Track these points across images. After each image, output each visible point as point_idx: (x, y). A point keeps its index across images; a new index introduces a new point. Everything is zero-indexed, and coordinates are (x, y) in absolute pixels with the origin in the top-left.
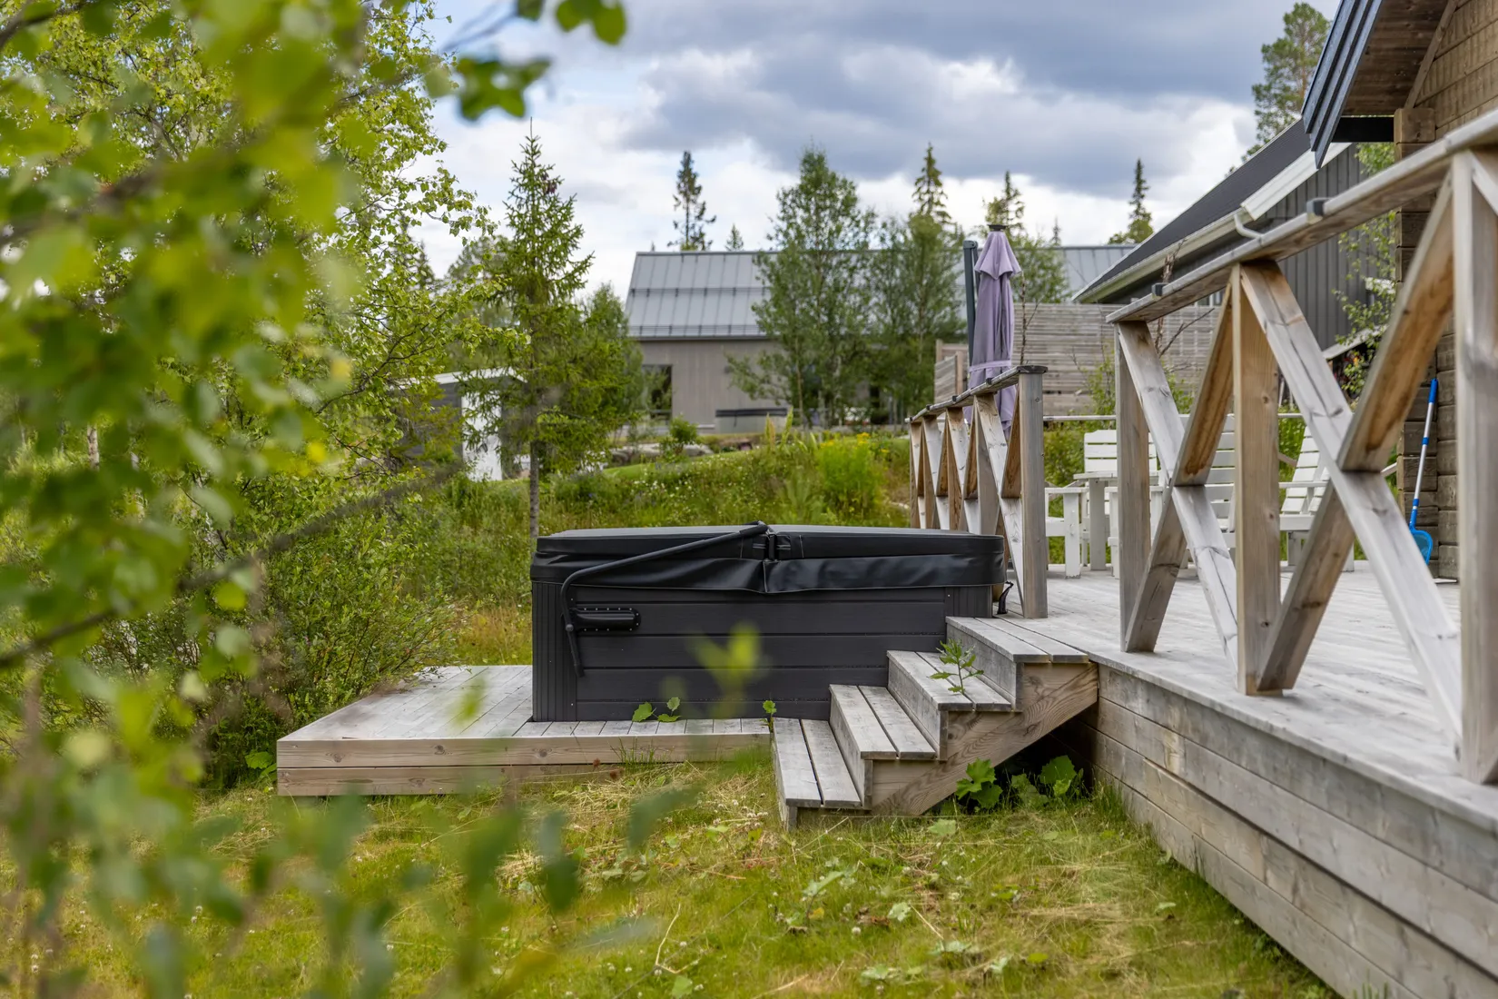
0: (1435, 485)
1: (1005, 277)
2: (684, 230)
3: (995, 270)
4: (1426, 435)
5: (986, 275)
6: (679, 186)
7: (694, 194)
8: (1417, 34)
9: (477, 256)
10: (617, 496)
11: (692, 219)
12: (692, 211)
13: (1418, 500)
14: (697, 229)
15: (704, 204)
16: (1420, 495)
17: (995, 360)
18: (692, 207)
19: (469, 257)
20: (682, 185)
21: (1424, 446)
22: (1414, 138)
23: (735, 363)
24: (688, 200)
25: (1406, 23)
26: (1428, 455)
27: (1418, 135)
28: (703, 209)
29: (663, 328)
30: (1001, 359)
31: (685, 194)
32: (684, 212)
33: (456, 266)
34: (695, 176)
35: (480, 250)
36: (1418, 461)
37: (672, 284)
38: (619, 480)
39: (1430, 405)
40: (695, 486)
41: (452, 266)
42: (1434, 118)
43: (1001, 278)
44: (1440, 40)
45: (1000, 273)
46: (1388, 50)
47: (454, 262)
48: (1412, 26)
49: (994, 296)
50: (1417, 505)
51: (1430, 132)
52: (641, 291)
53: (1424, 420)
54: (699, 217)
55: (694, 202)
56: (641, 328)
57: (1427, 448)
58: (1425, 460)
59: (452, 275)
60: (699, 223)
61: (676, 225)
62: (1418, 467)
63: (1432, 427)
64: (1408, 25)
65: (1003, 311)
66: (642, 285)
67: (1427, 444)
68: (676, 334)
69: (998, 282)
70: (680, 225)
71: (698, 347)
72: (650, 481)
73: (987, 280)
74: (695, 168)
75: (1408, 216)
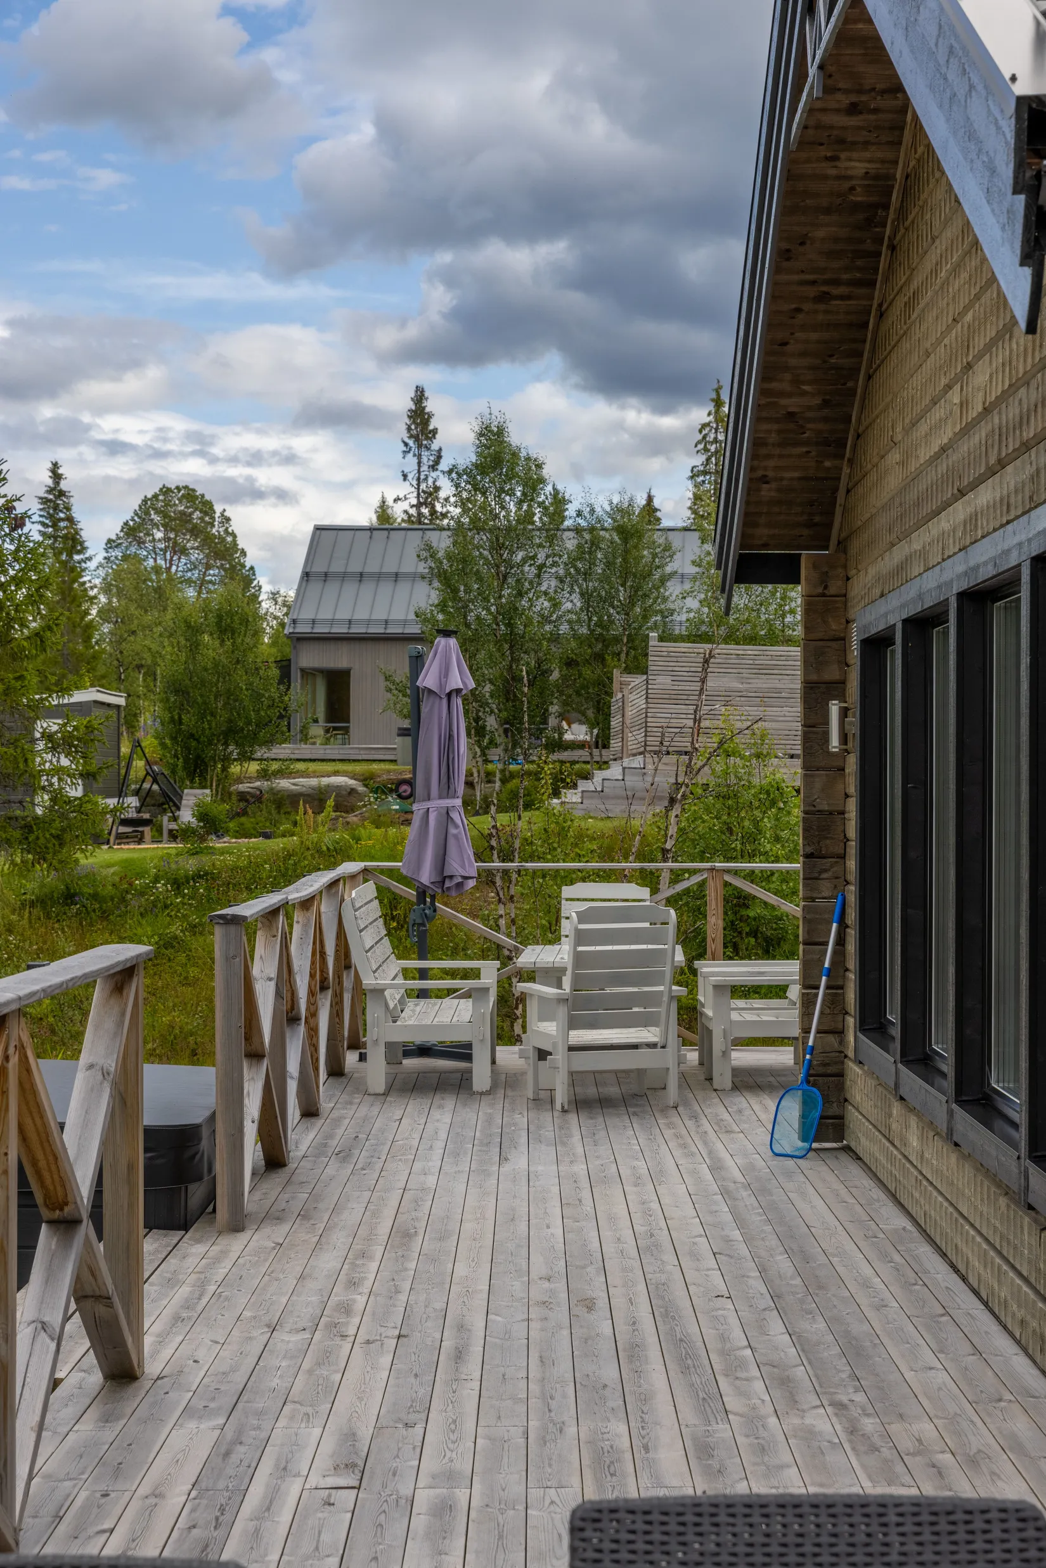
0: (841, 1027)
1: (454, 695)
2: (415, 483)
3: (442, 686)
4: (826, 965)
5: (430, 691)
6: (409, 429)
7: (427, 438)
8: (822, 462)
9: (157, 512)
10: (112, 899)
11: (424, 468)
12: (424, 459)
13: (813, 1048)
14: (430, 481)
15: (440, 449)
16: (814, 1041)
17: (440, 798)
18: (425, 454)
19: (147, 513)
20: (413, 427)
21: (824, 978)
22: (820, 590)
23: (393, 683)
24: (420, 446)
25: (804, 450)
26: (828, 987)
27: (826, 587)
28: (439, 457)
29: (341, 622)
30: (448, 797)
31: (416, 438)
32: (415, 460)
33: (131, 523)
34: (430, 416)
35: (160, 504)
36: (817, 995)
37: (355, 567)
38: (117, 879)
39: (835, 925)
40: (207, 889)
41: (126, 524)
42: (845, 567)
43: (449, 695)
44: (848, 471)
45: (447, 691)
46: (792, 479)
47: (129, 518)
48: (813, 453)
49: (440, 718)
50: (811, 1054)
51: (840, 583)
52: (318, 574)
53: (826, 944)
54: (434, 467)
55: (428, 448)
56: (314, 622)
57: (827, 981)
58: (825, 995)
59: (127, 534)
60: (434, 474)
61: (405, 477)
62: (815, 1004)
63: (835, 952)
64: (808, 452)
65: (451, 736)
66: (319, 567)
67: (828, 976)
68: (356, 629)
69: (445, 701)
70: (410, 477)
71: (382, 647)
72: (156, 880)
73: (432, 699)
74: (430, 406)
75: (812, 688)
